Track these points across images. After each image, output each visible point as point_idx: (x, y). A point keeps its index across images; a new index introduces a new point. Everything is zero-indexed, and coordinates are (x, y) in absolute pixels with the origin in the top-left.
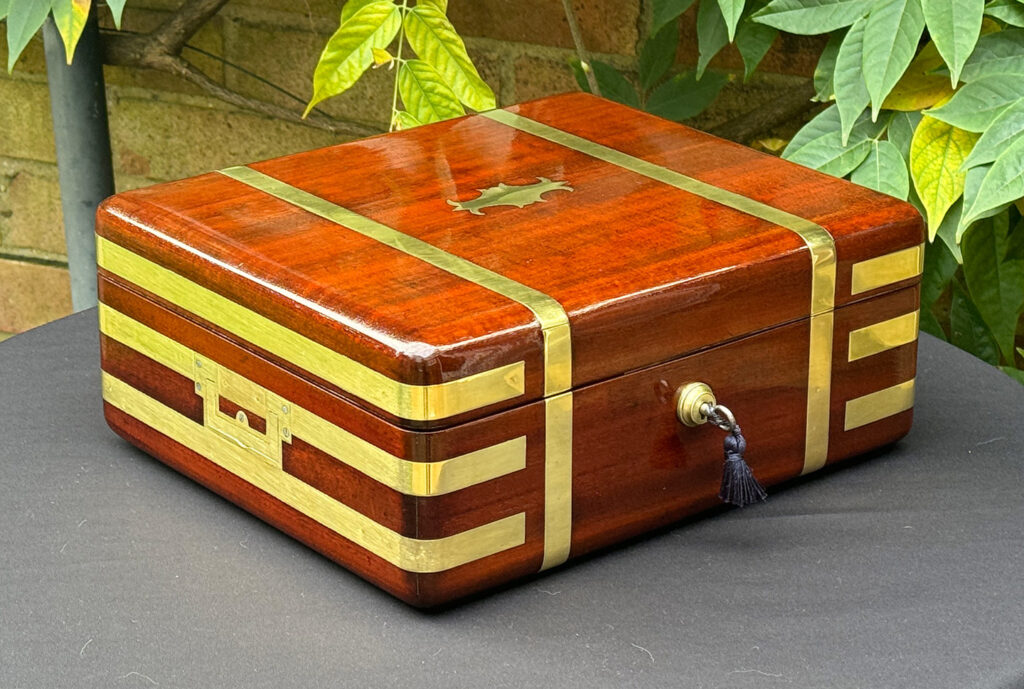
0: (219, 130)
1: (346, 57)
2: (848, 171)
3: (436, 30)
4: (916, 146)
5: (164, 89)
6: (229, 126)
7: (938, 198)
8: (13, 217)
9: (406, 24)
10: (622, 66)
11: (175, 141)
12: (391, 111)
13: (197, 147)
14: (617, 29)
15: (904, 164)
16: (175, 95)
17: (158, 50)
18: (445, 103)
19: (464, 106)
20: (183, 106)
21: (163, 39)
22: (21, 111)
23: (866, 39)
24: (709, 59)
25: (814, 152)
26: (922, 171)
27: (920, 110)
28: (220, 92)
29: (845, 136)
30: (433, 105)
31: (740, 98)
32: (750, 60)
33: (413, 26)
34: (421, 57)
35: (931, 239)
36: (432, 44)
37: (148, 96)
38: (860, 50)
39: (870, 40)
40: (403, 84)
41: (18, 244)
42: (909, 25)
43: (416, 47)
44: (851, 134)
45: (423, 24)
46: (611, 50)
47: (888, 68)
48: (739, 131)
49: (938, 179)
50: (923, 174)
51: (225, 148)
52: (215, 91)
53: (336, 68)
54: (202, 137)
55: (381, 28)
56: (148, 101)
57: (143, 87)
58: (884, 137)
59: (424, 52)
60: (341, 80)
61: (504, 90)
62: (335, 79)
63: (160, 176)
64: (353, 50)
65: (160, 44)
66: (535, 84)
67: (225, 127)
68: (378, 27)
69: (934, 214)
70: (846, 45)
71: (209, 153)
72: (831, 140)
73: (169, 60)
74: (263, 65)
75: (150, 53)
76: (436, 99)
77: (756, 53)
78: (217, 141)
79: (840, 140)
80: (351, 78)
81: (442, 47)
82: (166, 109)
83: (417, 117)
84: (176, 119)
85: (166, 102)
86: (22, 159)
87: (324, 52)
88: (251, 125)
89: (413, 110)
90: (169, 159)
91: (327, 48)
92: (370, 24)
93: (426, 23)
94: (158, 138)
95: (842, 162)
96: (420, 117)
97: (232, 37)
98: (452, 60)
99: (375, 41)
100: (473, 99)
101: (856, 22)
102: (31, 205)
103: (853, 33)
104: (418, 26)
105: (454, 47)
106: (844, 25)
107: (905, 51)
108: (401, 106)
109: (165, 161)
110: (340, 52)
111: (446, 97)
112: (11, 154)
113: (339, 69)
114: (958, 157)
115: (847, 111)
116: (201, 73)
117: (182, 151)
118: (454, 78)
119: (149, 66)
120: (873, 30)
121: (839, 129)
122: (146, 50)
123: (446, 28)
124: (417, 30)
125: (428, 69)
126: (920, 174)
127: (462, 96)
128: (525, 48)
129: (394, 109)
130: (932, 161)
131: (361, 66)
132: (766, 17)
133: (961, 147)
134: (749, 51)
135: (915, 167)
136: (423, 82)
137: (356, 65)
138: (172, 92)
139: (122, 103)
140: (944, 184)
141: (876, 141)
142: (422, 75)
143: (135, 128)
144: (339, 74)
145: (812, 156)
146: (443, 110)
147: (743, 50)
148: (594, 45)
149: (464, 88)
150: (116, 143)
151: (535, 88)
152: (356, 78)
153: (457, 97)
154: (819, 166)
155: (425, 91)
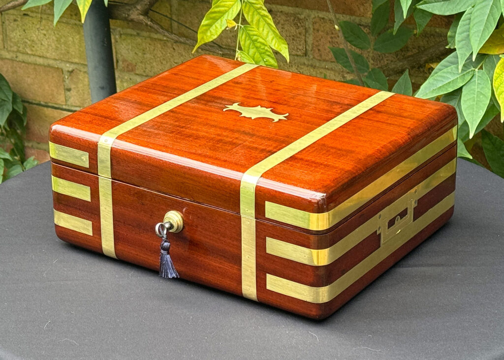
0: (169, 51)
1: (214, 23)
2: (461, 85)
3: (258, 11)
4: (496, 73)
5: (143, 30)
6: (174, 49)
8: (71, 92)
9: (243, 8)
10: (366, 23)
11: (148, 56)
12: (236, 51)
13: (159, 59)
14: (363, 5)
15: (490, 82)
16: (148, 33)
17: (136, 12)
18: (262, 47)
19: (271, 48)
20: (152, 38)
21: (139, 7)
22: (75, 40)
23: (472, 18)
24: (400, 24)
25: (445, 75)
26: (499, 86)
27: (499, 55)
29: (460, 67)
30: (257, 48)
31: (424, 40)
32: (420, 25)
33: (247, 8)
34: (251, 24)
35: (502, 121)
36: (256, 17)
37: (135, 33)
38: (469, 24)
39: (474, 19)
40: (242, 38)
41: (74, 104)
42: (494, 12)
43: (248, 19)
44: (464, 66)
45: (252, 8)
46: (360, 14)
47: (482, 34)
48: (422, 58)
50: (500, 88)
51: (172, 60)
53: (209, 29)
54: (161, 54)
55: (231, 9)
56: (135, 36)
57: (133, 29)
58: (481, 68)
59: (252, 21)
60: (212, 35)
61: (307, 34)
62: (209, 34)
63: (141, 73)
64: (217, 20)
65: (138, 10)
66: (323, 31)
67: (172, 49)
68: (230, 9)
70: (463, 21)
71: (164, 62)
72: (454, 69)
73: (141, 17)
74: (190, 19)
75: (132, 14)
76: (258, 45)
77: (423, 22)
78: (168, 57)
79: (458, 68)
80: (216, 34)
81: (261, 19)
82: (144, 40)
83: (248, 54)
84: (148, 45)
85: (143, 36)
86: (76, 63)
87: (203, 21)
88: (184, 49)
89: (246, 49)
90: (145, 64)
91: (205, 18)
92: (226, 7)
93: (253, 6)
94: (140, 54)
95: (459, 80)
96: (250, 54)
97: (175, 5)
98: (266, 25)
99: (228, 16)
100: (276, 45)
101: (468, 9)
102: (80, 85)
103: (466, 15)
104: (249, 8)
105: (267, 19)
106: (462, 11)
107: (491, 26)
108: (240, 49)
109: (143, 66)
110: (211, 21)
111: (263, 44)
112: (70, 60)
113: (211, 29)
115: (461, 54)
116: (158, 24)
117: (151, 61)
118: (268, 34)
119: (132, 20)
120: (476, 14)
121: (458, 63)
122: (130, 12)
123: (263, 10)
124: (249, 11)
125: (254, 30)
126: (499, 87)
127: (271, 43)
128: (318, 13)
129: (237, 50)
131: (221, 28)
132: (423, 6)
134: (420, 21)
135: (495, 84)
136: (252, 36)
137: (219, 27)
138: (146, 32)
139: (123, 36)
141: (477, 70)
142: (251, 33)
143: (129, 49)
144: (210, 31)
145: (444, 77)
146: (262, 50)
147: (417, 20)
148: (351, 12)
149: (272, 39)
150: (120, 56)
151: (322, 33)
152: (219, 34)
153: (268, 44)
154: (447, 82)
155: (253, 41)
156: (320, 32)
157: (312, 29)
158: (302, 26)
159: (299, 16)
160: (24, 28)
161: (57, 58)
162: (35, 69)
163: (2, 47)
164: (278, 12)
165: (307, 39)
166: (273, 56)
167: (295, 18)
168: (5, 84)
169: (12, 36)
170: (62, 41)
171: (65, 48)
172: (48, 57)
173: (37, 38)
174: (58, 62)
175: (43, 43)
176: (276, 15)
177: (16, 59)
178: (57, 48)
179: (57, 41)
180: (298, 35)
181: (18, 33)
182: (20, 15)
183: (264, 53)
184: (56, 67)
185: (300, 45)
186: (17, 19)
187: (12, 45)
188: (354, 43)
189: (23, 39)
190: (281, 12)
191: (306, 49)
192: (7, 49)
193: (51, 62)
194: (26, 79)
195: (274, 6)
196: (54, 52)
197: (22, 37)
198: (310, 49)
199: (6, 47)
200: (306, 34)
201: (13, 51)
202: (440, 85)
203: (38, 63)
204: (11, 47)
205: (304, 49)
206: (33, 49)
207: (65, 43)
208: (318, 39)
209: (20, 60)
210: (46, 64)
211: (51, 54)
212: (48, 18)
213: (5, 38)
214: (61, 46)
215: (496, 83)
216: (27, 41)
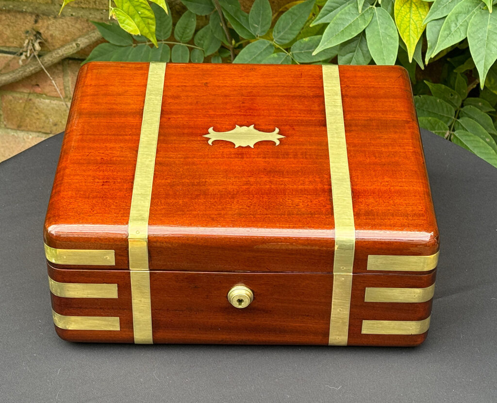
2: (364, 27)
4: (396, 9)
7: (411, 37)
15: (392, 19)
25: (343, 16)
26: (401, 23)
29: (360, 7)
35: (410, 61)
44: (363, 6)
49: (409, 26)
50: (402, 25)
69: (410, 47)
72: (351, 8)
79: (357, 9)
95: (360, 23)
114: (417, 12)
126: (400, 25)
130: (405, 16)
133: (418, 7)
140: (413, 29)
141: (374, 7)
145: (343, 19)
154: (348, 25)
215: (398, 20)
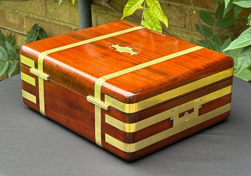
1: (132, 6)
3: (154, 1)
5: (109, 11)
17: (104, 2)
18: (155, 19)
19: (159, 21)
20: (113, 16)
22: (78, 14)
24: (226, 12)
28: (118, 13)
30: (152, 20)
31: (243, 23)
32: (236, 13)
34: (150, 7)
37: (105, 13)
40: (145, 14)
43: (149, 5)
46: (212, 8)
48: (240, 31)
52: (117, 12)
53: (129, 9)
56: (105, 14)
57: (104, 10)
59: (150, 6)
62: (129, 12)
64: (134, 5)
66: (193, 16)
72: (249, 35)
73: (106, 4)
75: (102, 2)
76: (153, 18)
77: (238, 12)
80: (133, 12)
81: (155, 5)
83: (148, 23)
84: (111, 18)
85: (109, 14)
86: (78, 26)
87: (127, 5)
89: (147, 20)
91: (127, 4)
96: (148, 22)
98: (157, 9)
99: (139, 3)
100: (162, 19)
108: (144, 20)
110: (130, 5)
111: (155, 18)
112: (75, 24)
113: (130, 9)
116: (114, 8)
118: (158, 13)
119: (102, 6)
124: (149, 1)
125: (151, 11)
129: (142, 20)
131: (135, 9)
132: (236, 2)
134: (237, 11)
136: (150, 14)
138: (111, 12)
139: (100, 14)
142: (150, 12)
144: (130, 10)
145: (243, 39)
146: (155, 21)
147: (235, 11)
148: (208, 7)
149: (160, 16)
150: (98, 23)
151: (193, 17)
152: (134, 12)
153: (158, 18)
155: (150, 16)
156: (192, 16)
157: (188, 15)
158: (184, 13)
159: (183, 8)
160: (55, 7)
161: (69, 23)
162: (59, 27)
163: (45, 17)
164: (173, 5)
165: (186, 20)
166: (160, 24)
167: (180, 9)
168: (45, 34)
169: (49, 11)
170: (72, 15)
171: (74, 18)
172: (65, 22)
173: (61, 13)
174: (70, 25)
175: (64, 16)
176: (172, 7)
177: (51, 22)
178: (70, 18)
179: (70, 14)
180: (182, 17)
181: (52, 10)
182: (54, 1)
183: (155, 23)
184: (69, 27)
185: (183, 22)
186: (52, 3)
187: (49, 15)
188: (206, 22)
189: (54, 13)
190: (174, 5)
191: (185, 24)
192: (47, 17)
193: (67, 25)
194: (55, 32)
195: (171, 3)
196: (68, 20)
197: (54, 12)
198: (187, 25)
199: (47, 16)
200: (185, 17)
201: (50, 19)
202: (241, 43)
203: (61, 25)
204: (49, 16)
205: (184, 24)
206: (59, 18)
207: (73, 16)
208: (191, 20)
209: (53, 23)
210: (64, 25)
211: (67, 21)
212: (66, 3)
213: (46, 12)
214: (71, 17)
216: (56, 14)
